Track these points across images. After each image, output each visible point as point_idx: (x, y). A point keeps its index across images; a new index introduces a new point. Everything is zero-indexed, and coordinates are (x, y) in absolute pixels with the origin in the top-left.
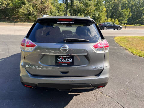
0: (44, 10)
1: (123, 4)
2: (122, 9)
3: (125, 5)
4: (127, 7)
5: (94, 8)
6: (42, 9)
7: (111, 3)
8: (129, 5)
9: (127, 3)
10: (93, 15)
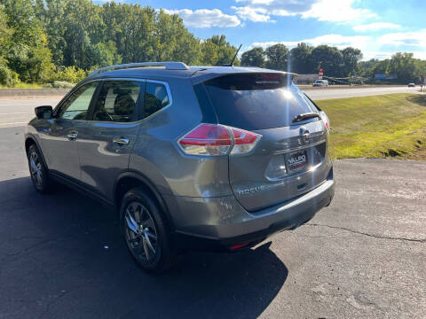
1: (93, 27)
2: (94, 42)
3: (100, 32)
4: (105, 38)
5: (7, 31)
7: (56, 20)
8: (109, 32)
9: (102, 27)
10: (10, 56)
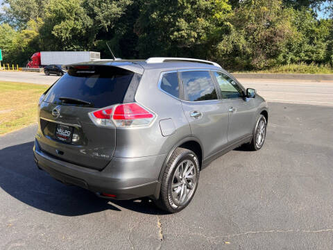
0: (272, 42)
6: (266, 40)
